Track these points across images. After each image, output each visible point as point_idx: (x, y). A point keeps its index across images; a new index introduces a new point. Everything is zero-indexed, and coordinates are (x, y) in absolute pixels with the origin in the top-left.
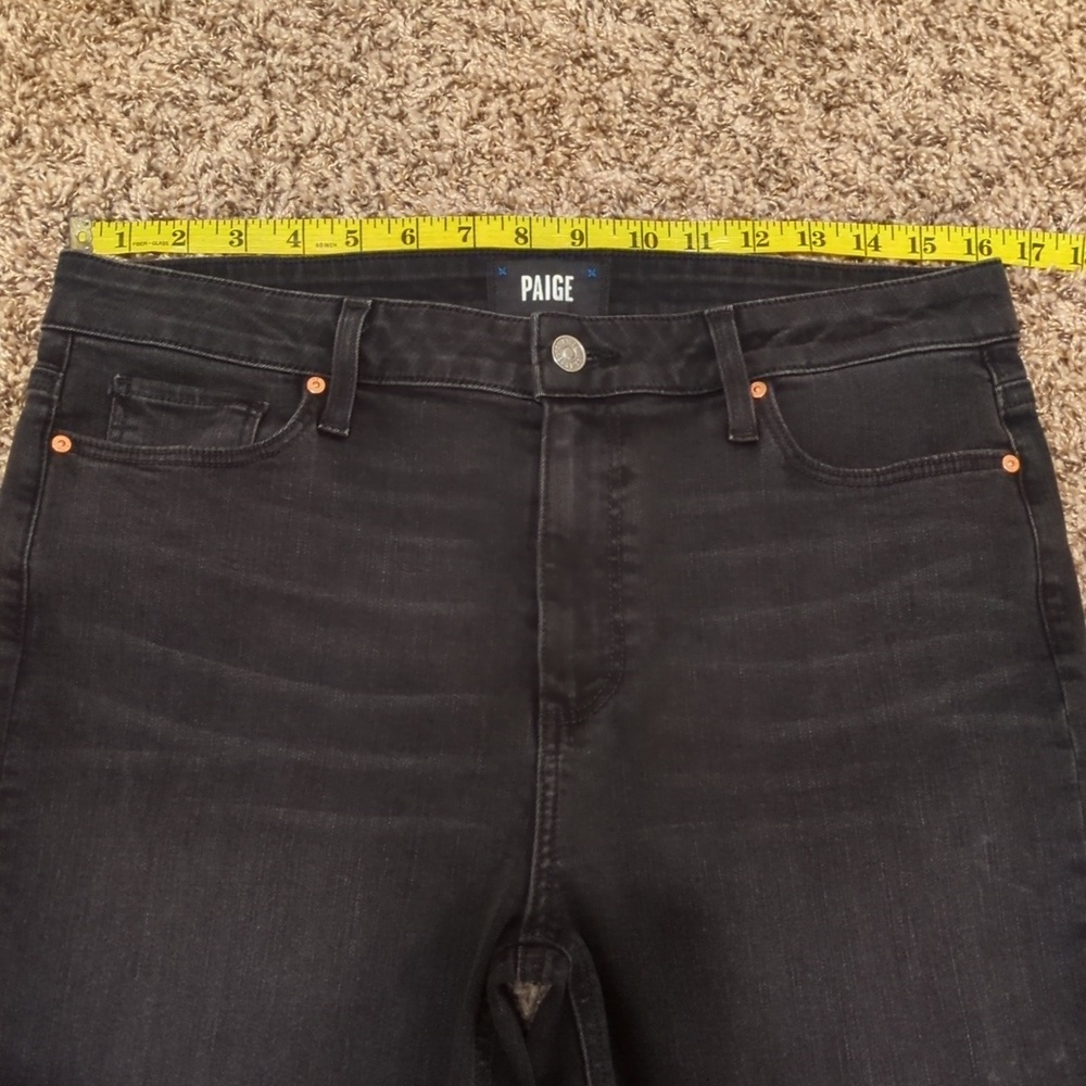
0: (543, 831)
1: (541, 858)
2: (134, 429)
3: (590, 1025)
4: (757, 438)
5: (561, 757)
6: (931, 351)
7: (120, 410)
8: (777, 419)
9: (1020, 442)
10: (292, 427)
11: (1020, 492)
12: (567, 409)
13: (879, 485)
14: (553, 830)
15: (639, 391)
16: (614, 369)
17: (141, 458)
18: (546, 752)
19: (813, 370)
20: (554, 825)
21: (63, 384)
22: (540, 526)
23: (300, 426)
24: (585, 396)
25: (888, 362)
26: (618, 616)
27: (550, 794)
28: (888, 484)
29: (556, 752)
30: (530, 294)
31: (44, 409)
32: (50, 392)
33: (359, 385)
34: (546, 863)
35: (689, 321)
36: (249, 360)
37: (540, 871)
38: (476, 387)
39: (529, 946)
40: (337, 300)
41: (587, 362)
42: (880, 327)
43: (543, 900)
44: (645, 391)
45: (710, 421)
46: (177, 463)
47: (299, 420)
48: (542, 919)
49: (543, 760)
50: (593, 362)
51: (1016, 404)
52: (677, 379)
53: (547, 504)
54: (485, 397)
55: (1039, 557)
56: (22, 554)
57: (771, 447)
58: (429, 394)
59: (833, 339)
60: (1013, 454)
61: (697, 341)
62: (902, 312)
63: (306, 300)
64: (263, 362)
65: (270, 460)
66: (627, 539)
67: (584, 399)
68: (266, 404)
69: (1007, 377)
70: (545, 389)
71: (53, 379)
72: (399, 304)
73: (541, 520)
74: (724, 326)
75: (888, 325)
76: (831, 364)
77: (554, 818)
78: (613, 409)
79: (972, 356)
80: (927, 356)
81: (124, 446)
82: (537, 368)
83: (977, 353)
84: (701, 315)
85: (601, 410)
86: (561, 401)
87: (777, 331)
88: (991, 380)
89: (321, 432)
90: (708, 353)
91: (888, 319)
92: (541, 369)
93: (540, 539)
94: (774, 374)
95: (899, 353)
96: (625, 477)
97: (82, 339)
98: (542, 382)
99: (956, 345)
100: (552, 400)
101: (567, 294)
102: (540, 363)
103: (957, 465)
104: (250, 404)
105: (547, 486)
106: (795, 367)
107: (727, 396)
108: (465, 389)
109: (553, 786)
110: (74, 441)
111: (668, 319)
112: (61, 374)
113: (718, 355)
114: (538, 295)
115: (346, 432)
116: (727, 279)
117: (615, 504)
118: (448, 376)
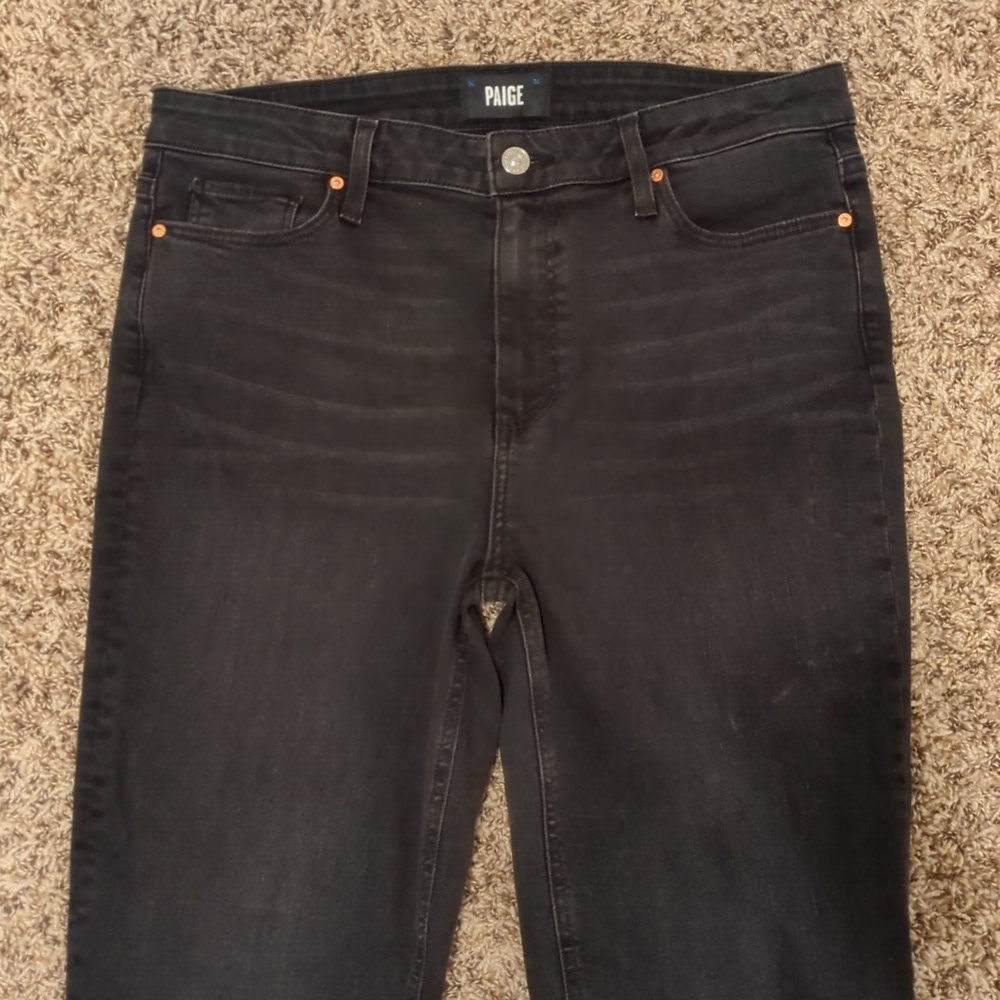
0: (497, 502)
1: (496, 520)
2: (207, 215)
3: (531, 633)
4: (656, 213)
5: (511, 451)
6: (789, 133)
7: (197, 203)
8: (670, 196)
9: (853, 202)
10: (322, 214)
11: (851, 243)
12: (513, 203)
13: (744, 246)
14: (504, 502)
15: (567, 183)
16: (550, 169)
17: (213, 237)
18: (500, 448)
19: (698, 156)
20: (505, 499)
21: (157, 187)
22: (496, 291)
23: (327, 214)
24: (528, 191)
25: (756, 145)
26: (554, 353)
27: (503, 477)
28: (749, 244)
29: (508, 448)
30: (492, 100)
31: (146, 207)
32: (148, 194)
33: (370, 184)
34: (499, 525)
35: (608, 127)
36: (289, 164)
37: (495, 530)
38: (454, 188)
39: (488, 579)
40: (351, 119)
41: (531, 166)
42: (749, 119)
43: (498, 550)
44: (572, 183)
45: (622, 201)
46: (239, 244)
47: (327, 209)
48: (497, 562)
49: (498, 453)
50: (535, 165)
51: (852, 172)
52: (598, 172)
53: (499, 274)
54: (460, 196)
55: (860, 293)
56: (137, 313)
57: (666, 219)
58: (419, 192)
59: (715, 130)
60: (847, 212)
61: (613, 142)
62: (766, 105)
63: (329, 119)
64: (299, 166)
65: (306, 239)
66: (561, 296)
67: (527, 194)
68: (302, 198)
69: (846, 152)
70: (497, 190)
71: (150, 183)
72: (399, 124)
73: (496, 287)
74: (630, 130)
75: (755, 116)
76: (713, 150)
77: (505, 493)
78: (549, 199)
79: (820, 137)
80: (786, 137)
81: (201, 227)
82: (491, 175)
83: (824, 134)
84: (615, 122)
85: (540, 201)
86: (509, 198)
87: (671, 129)
88: (835, 154)
89: (342, 220)
90: (620, 150)
91: (756, 112)
92: (494, 175)
93: (496, 300)
94: (669, 162)
95: (764, 136)
96: (557, 249)
97: (167, 153)
98: (495, 184)
99: (808, 129)
100: (502, 198)
101: (519, 99)
102: (494, 170)
103: (800, 228)
104: (289, 196)
105: (499, 261)
106: (685, 155)
107: (633, 182)
108: (448, 190)
109: (504, 472)
110: (167, 227)
111: (592, 127)
112: (154, 180)
113: (626, 151)
114: (497, 102)
115: (360, 222)
116: (638, 81)
117: (550, 270)
118: (434, 179)
